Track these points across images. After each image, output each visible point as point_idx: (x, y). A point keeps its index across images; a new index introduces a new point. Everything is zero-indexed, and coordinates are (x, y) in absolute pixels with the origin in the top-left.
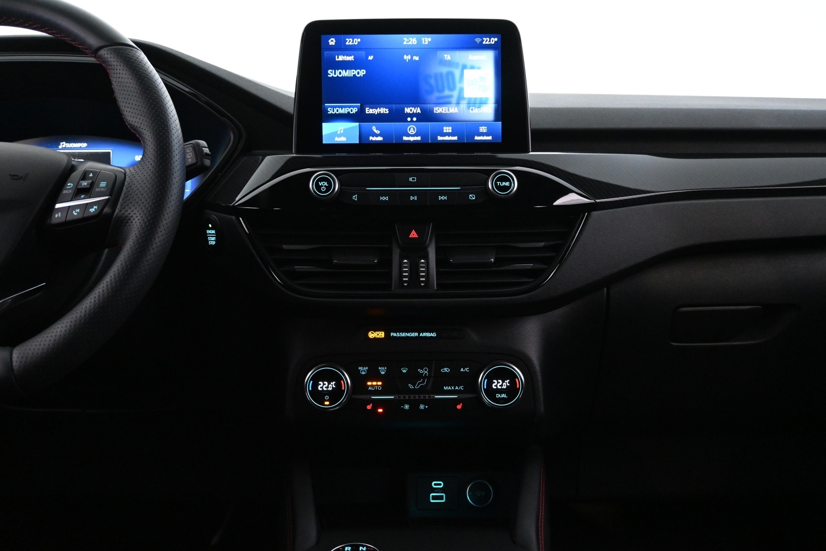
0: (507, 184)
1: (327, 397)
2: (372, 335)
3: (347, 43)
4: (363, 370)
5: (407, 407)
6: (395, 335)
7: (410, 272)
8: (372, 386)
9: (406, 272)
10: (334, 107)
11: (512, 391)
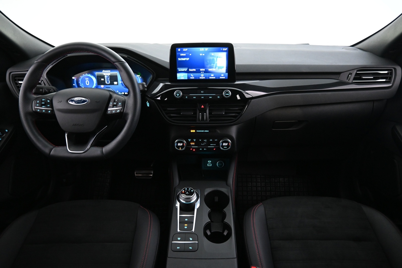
0: (228, 94)
1: (180, 147)
2: (192, 131)
3: (184, 50)
4: (190, 140)
5: (201, 149)
6: (198, 131)
7: (202, 117)
8: (192, 144)
9: (200, 117)
10: (180, 69)
11: (228, 146)
